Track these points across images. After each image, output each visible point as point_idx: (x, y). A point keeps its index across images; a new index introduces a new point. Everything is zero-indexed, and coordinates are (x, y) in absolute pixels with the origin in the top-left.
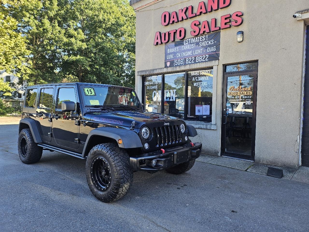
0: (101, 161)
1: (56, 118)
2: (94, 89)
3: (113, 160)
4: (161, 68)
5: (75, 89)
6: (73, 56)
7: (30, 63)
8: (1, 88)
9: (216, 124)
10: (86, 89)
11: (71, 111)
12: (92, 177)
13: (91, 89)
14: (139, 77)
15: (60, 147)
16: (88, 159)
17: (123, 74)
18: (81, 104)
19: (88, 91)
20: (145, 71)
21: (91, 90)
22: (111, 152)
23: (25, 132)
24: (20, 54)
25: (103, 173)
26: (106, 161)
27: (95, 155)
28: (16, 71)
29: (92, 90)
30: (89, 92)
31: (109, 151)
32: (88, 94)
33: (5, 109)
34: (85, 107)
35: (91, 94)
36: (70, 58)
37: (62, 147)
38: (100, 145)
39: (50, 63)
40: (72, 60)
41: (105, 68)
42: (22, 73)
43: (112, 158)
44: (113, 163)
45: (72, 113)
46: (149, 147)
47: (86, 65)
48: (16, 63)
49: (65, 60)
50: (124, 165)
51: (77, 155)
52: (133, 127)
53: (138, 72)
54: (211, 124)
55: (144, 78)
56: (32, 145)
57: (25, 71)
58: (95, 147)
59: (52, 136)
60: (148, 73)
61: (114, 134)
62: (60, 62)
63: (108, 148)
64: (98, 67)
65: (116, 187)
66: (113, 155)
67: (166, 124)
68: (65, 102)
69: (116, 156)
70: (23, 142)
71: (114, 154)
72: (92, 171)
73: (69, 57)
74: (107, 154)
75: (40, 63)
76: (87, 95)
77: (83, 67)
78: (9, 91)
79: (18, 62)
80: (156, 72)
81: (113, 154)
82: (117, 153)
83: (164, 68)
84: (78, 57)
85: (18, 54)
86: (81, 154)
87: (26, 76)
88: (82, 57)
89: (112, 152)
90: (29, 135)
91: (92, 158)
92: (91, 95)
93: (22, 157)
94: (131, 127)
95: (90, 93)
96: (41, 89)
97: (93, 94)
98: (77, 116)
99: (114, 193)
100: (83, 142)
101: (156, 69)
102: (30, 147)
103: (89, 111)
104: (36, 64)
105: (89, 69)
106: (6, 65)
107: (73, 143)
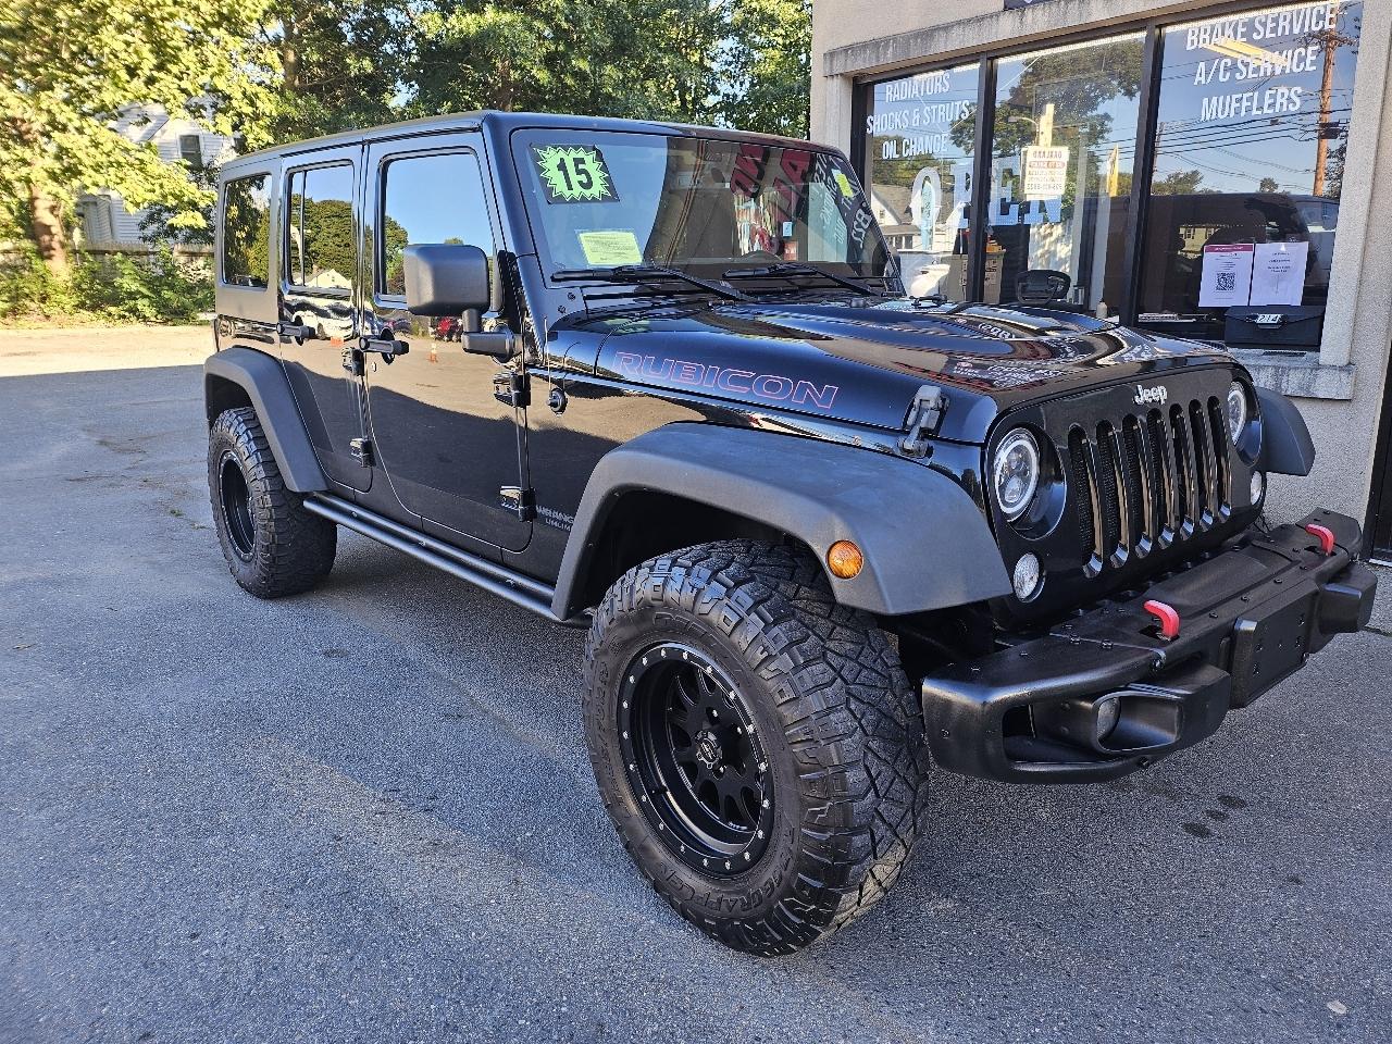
0: (688, 671)
1: (384, 355)
2: (599, 156)
3: (786, 687)
4: (980, 19)
5: (482, 155)
6: (464, 14)
7: (269, 61)
8: (154, 191)
9: (1348, 367)
10: (551, 158)
11: (465, 313)
12: (627, 767)
13: (581, 154)
14: (837, 83)
15: (419, 525)
16: (592, 646)
17: (710, 101)
18: (524, 265)
19: (562, 166)
20: (875, 45)
21: (582, 161)
22: (767, 627)
23: (232, 430)
24: (217, 19)
25: (708, 750)
26: (733, 686)
27: (644, 626)
28: (214, 106)
29: (591, 165)
30: (575, 178)
31: (754, 616)
32: (567, 193)
33: (190, 289)
34: (553, 279)
35: (587, 193)
36: (448, 26)
37: (427, 530)
38: (674, 562)
39: (358, 58)
40: (461, 31)
41: (624, 70)
42: (239, 115)
43: (780, 674)
44: (790, 714)
45: (475, 325)
46: (1039, 580)
47: (526, 59)
48: (205, 64)
49: (429, 36)
50: (869, 729)
51: (517, 589)
52: (925, 434)
53: (831, 55)
54: (1318, 367)
55: (862, 93)
56: (277, 504)
57: (252, 104)
58: (644, 571)
59: (370, 459)
60: (894, 55)
61: (791, 496)
62: (408, 54)
63: (744, 595)
64: (584, 65)
65: (818, 885)
66: (787, 649)
67: (1145, 396)
68: (422, 249)
69: (807, 664)
70: (230, 484)
71: (791, 644)
72: (626, 722)
73: (445, 18)
74: (736, 638)
75: (315, 57)
76: (560, 199)
77: (515, 68)
78: (194, 206)
79: (213, 60)
80: (943, 46)
81: (784, 641)
82: (813, 638)
83: (997, 15)
84: (490, 15)
85: (209, 19)
86: (551, 584)
87: (258, 130)
88: (507, 17)
89: (775, 623)
90: (254, 448)
91: (625, 645)
92: (584, 199)
93: (236, 560)
94: (905, 432)
95: (580, 183)
96: (291, 176)
97: (598, 188)
98: (507, 347)
99: (799, 914)
100: (559, 516)
101: (947, 28)
102: (265, 514)
103: (576, 307)
104: (298, 68)
105: (543, 76)
106: (161, 75)
107: (493, 511)
